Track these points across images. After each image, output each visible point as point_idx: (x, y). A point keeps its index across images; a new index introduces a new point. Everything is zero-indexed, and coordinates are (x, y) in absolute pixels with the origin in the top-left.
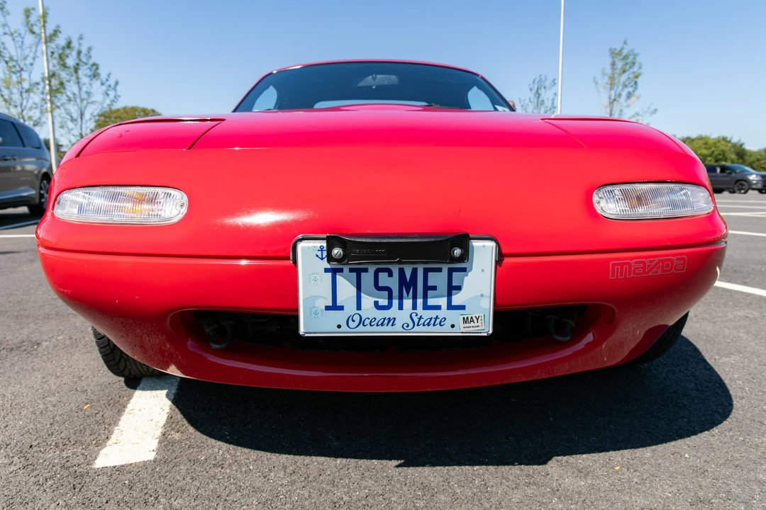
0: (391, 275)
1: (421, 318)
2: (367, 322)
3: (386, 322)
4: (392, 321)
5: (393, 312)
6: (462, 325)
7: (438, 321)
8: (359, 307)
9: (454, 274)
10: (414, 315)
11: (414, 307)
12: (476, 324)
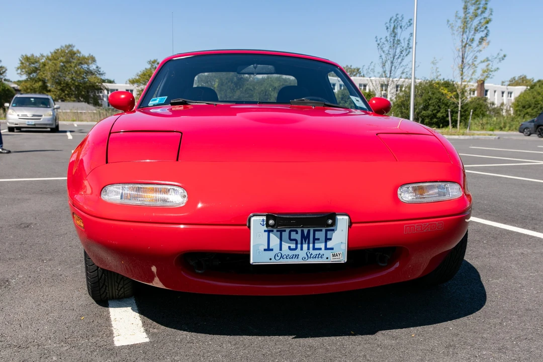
0: (297, 233)
1: (311, 254)
2: (285, 257)
3: (294, 256)
4: (297, 256)
5: (298, 252)
6: (332, 258)
7: (320, 256)
8: (281, 249)
9: (328, 232)
10: (308, 253)
11: (308, 249)
12: (339, 257)
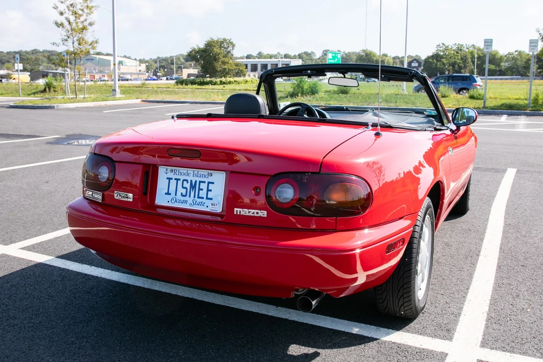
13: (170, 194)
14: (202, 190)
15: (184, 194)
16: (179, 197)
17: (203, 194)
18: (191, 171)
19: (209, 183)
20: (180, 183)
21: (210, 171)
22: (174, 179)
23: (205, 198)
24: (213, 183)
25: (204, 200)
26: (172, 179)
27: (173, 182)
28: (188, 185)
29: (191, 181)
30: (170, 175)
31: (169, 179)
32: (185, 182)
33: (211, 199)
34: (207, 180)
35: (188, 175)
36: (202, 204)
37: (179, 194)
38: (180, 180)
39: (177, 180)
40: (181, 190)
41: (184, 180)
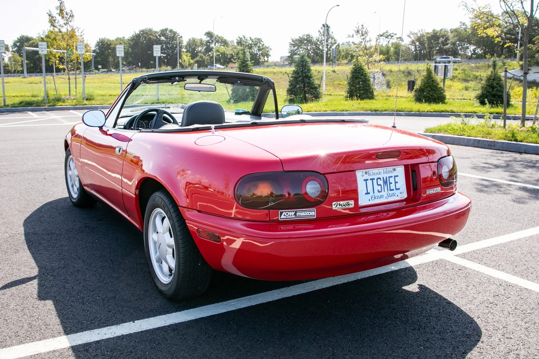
13: (369, 193)
14: (391, 183)
15: (380, 190)
16: (377, 194)
17: (393, 186)
18: (381, 170)
19: (395, 176)
20: (375, 181)
21: (394, 167)
22: (369, 180)
23: (395, 189)
24: (397, 176)
25: (395, 191)
26: (368, 180)
27: (369, 182)
28: (381, 182)
29: (383, 178)
30: (366, 177)
31: (366, 180)
32: (379, 180)
33: (399, 189)
34: (393, 175)
35: (380, 174)
36: (393, 195)
37: (376, 191)
38: (374, 179)
39: (372, 179)
40: (377, 188)
41: (378, 179)
